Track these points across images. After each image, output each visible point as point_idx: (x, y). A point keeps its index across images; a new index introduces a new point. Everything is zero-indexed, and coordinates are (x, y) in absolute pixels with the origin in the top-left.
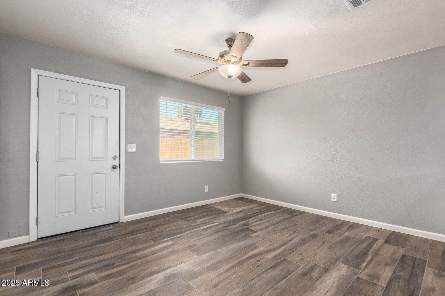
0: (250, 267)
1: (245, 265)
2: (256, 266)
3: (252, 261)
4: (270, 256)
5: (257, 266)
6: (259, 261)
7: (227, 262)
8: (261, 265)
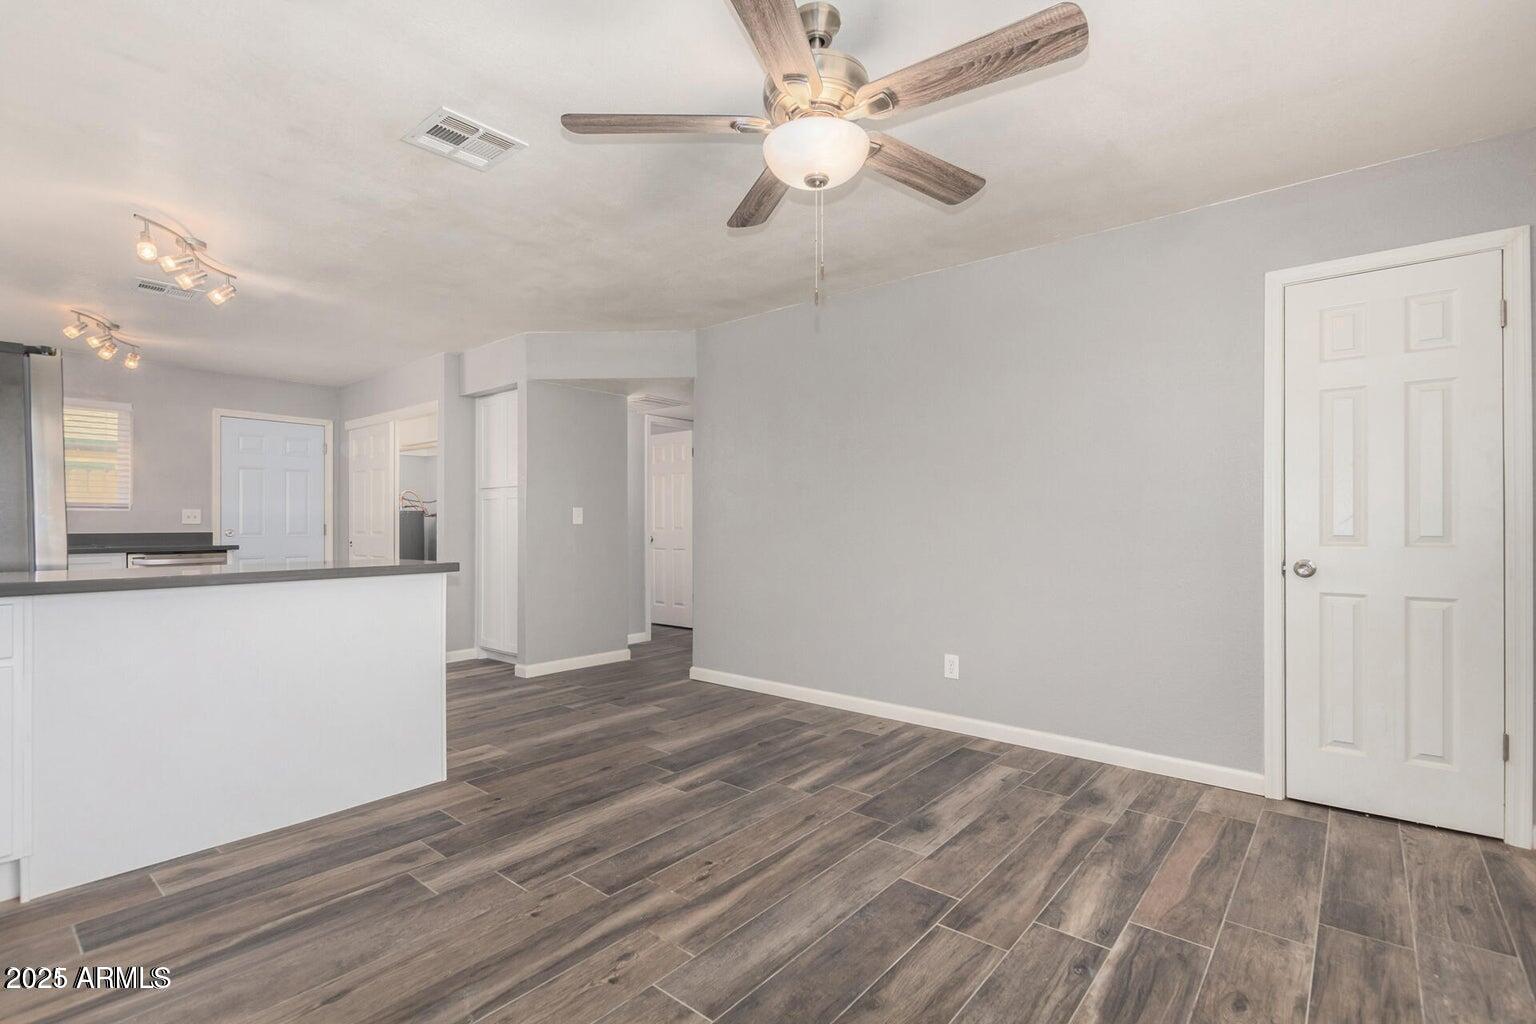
0: (730, 860)
1: (744, 866)
2: (715, 863)
3: (724, 878)
4: (656, 900)
5: (710, 863)
6: (702, 879)
7: (801, 868)
8: (699, 868)
